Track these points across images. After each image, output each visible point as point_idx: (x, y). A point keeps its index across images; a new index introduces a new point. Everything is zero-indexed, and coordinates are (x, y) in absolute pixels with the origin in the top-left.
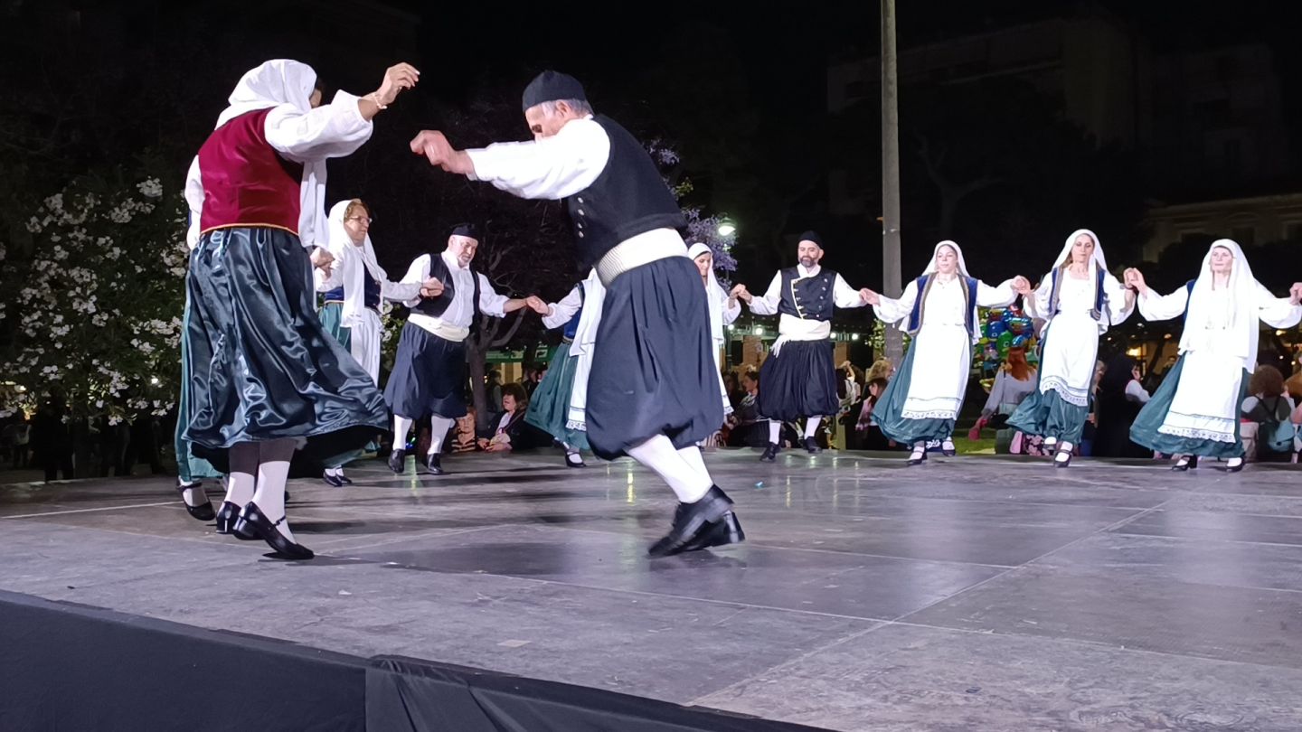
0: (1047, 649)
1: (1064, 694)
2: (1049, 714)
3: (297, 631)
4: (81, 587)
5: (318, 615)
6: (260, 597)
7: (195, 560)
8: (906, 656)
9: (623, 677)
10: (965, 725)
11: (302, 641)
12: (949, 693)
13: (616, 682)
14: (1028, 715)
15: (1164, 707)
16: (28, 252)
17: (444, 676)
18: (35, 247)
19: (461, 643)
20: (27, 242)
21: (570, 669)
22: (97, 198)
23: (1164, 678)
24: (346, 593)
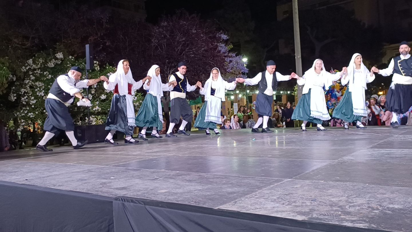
0: (341, 186)
1: (345, 200)
2: (339, 207)
3: (94, 190)
4: (30, 180)
5: (102, 185)
6: (86, 180)
7: (68, 170)
8: (292, 190)
9: (196, 200)
10: (309, 212)
11: (94, 193)
12: (305, 201)
13: (194, 202)
14: (332, 207)
15: (379, 203)
16: (22, 78)
17: (137, 202)
18: (25, 76)
19: (146, 192)
20: (22, 75)
21: (179, 198)
22: (43, 60)
23: (380, 194)
24: (113, 178)
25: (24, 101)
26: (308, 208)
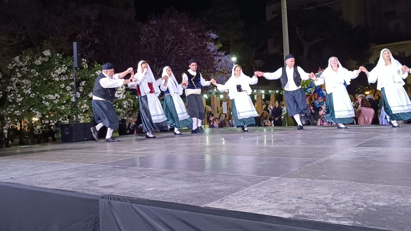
0: (327, 184)
1: (331, 198)
2: (324, 204)
3: (80, 188)
4: (15, 178)
5: (89, 183)
6: (72, 178)
7: (55, 168)
8: (279, 188)
9: (183, 198)
10: (295, 210)
11: (80, 191)
12: (292, 199)
13: (181, 200)
14: (317, 205)
15: (364, 201)
16: (9, 75)
17: (123, 200)
18: (11, 73)
19: (132, 190)
20: (8, 72)
21: (166, 197)
22: (30, 57)
23: (365, 191)
24: (100, 176)
25: (10, 98)
26: (295, 206)
